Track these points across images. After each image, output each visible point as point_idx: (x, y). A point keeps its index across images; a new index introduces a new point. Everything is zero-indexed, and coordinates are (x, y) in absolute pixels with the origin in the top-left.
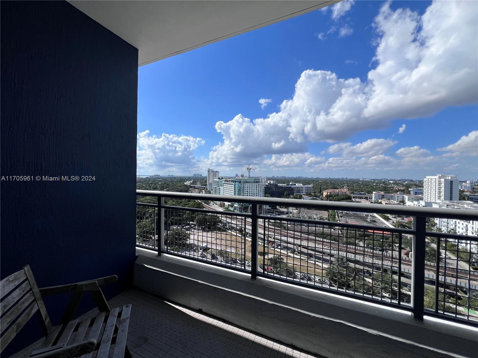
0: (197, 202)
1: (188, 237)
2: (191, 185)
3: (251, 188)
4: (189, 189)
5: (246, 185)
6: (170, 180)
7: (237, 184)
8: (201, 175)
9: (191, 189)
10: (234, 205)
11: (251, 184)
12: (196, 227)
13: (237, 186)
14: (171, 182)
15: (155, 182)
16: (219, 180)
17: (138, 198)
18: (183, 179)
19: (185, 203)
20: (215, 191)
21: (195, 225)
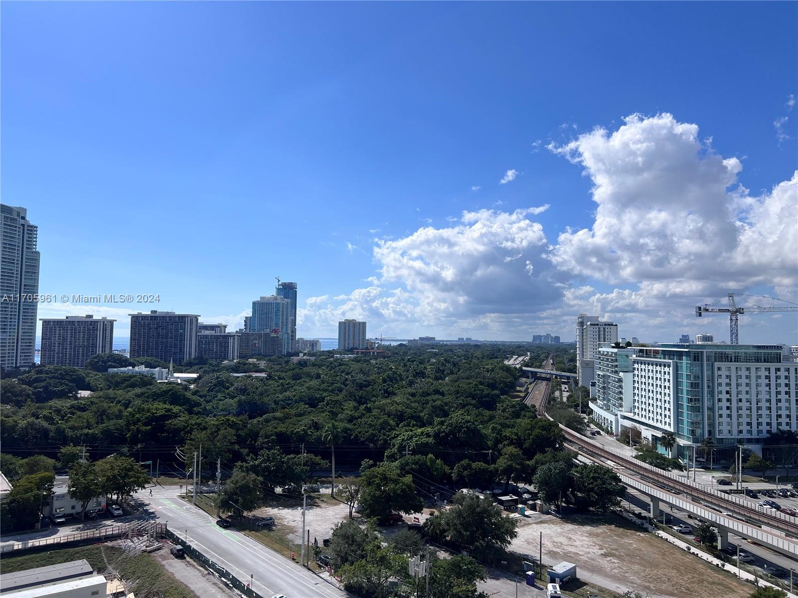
0: (541, 420)
1: (508, 530)
2: (524, 368)
3: (744, 381)
4: (517, 379)
5: (724, 369)
6: (463, 353)
7: (684, 365)
8: (557, 338)
9: (523, 380)
10: (674, 440)
11: (743, 365)
12: (538, 502)
13: (684, 372)
14: (466, 357)
15: (421, 358)
16: (615, 350)
17: (373, 399)
18: (499, 350)
19: (502, 421)
20: (604, 388)
21: (534, 496)
